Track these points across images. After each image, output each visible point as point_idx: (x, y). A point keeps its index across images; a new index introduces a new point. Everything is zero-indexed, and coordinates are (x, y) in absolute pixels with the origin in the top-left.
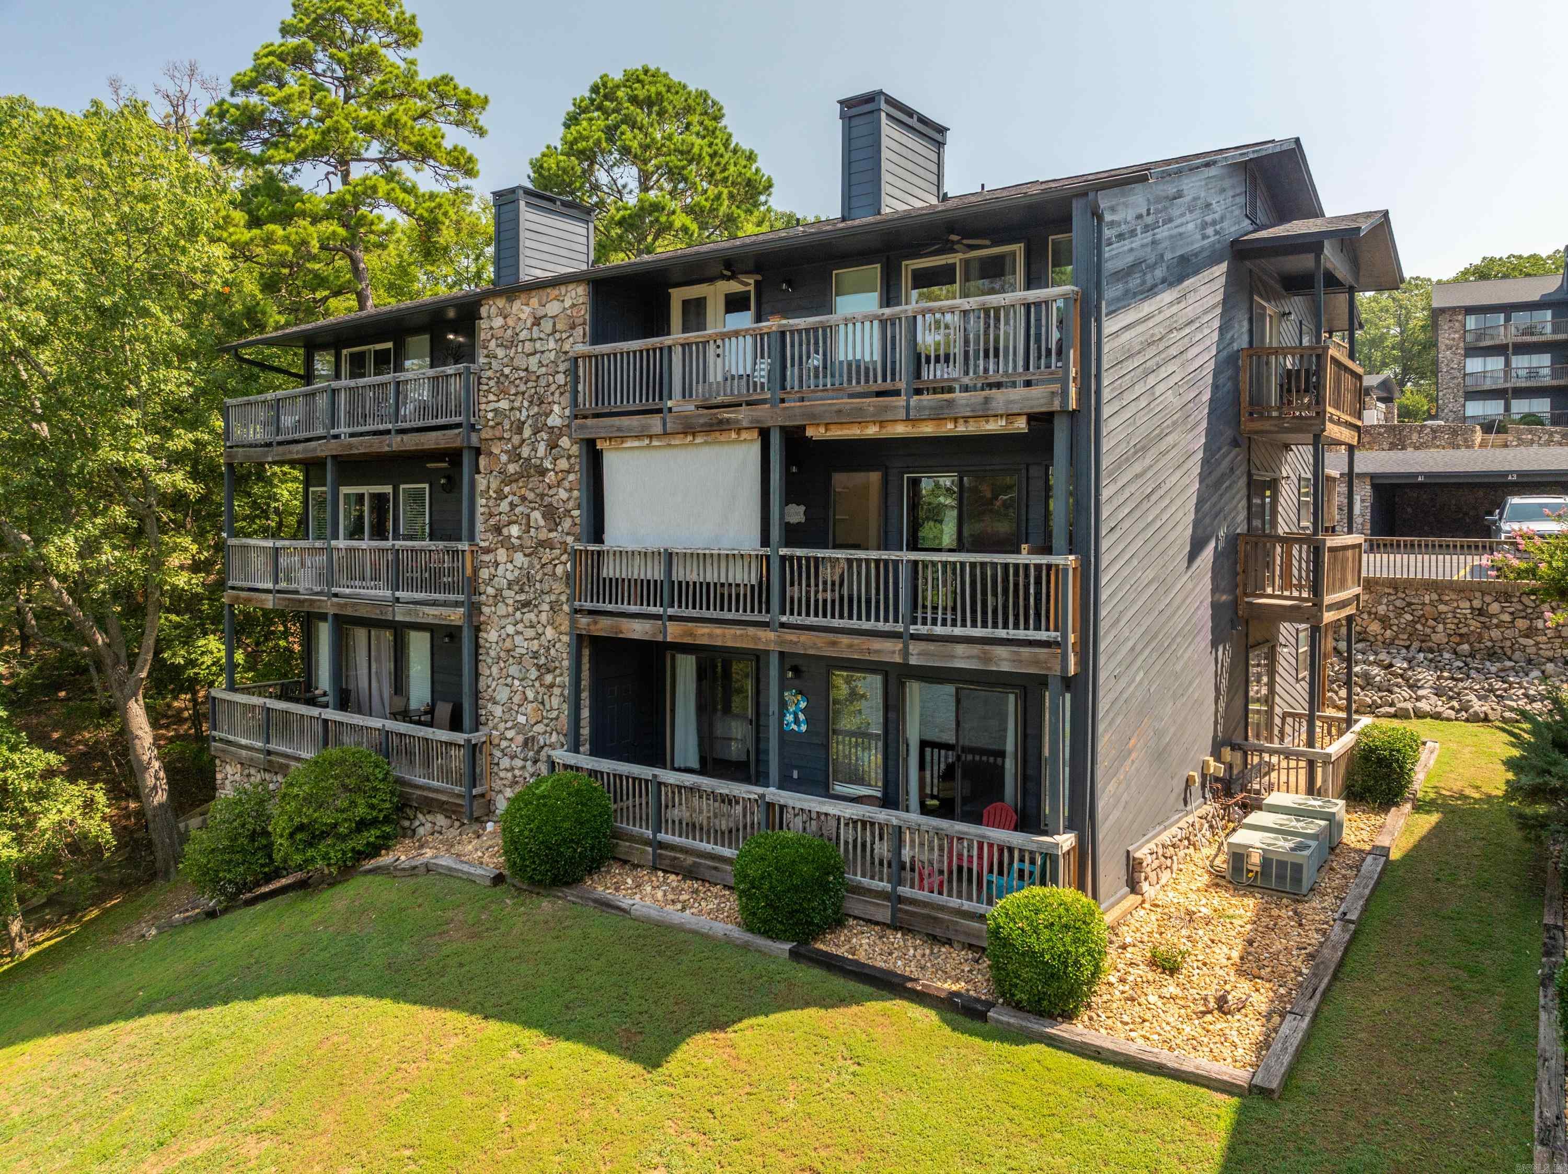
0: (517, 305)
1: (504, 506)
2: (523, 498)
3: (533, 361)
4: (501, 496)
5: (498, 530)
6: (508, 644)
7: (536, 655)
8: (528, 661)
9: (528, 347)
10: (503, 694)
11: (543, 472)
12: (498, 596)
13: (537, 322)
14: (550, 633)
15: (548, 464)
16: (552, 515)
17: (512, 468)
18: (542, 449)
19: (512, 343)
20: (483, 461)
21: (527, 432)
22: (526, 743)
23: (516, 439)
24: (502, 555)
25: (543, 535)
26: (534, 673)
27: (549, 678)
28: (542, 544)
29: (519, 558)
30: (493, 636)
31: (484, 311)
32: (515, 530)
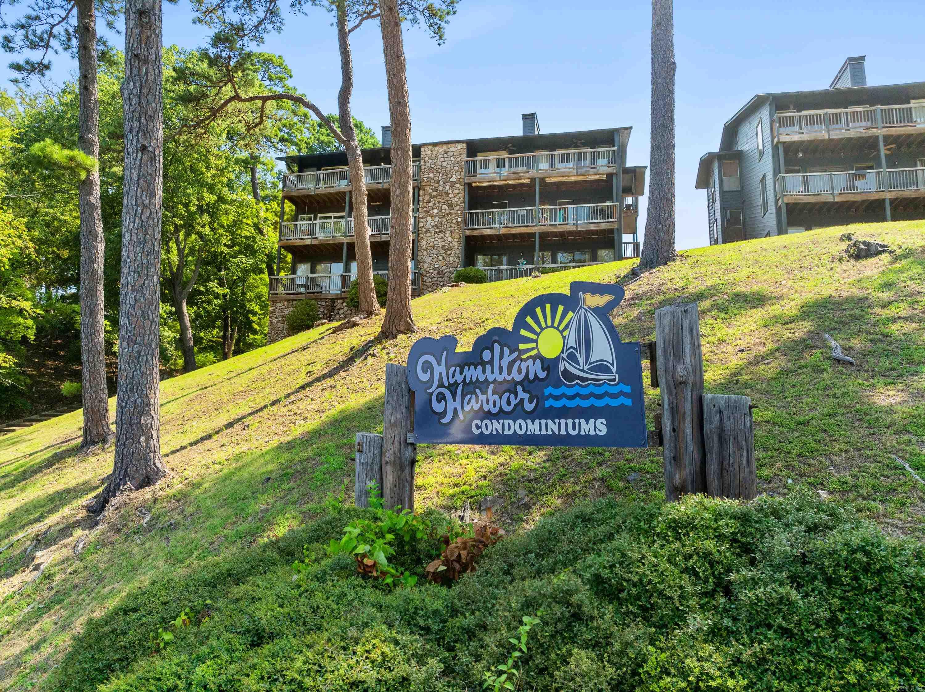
0: (437, 148)
1: (431, 204)
2: (439, 202)
3: (444, 164)
4: (429, 201)
5: (428, 212)
6: (431, 244)
7: (444, 246)
8: (439, 249)
9: (442, 160)
10: (428, 260)
11: (448, 194)
12: (427, 231)
13: (446, 153)
14: (450, 239)
15: (450, 191)
16: (450, 206)
17: (434, 193)
18: (448, 187)
19: (437, 157)
20: (421, 192)
21: (441, 183)
22: (438, 273)
23: (437, 185)
24: (429, 219)
25: (448, 211)
26: (443, 251)
27: (449, 252)
28: (447, 214)
29: (437, 219)
30: (424, 243)
31: (422, 149)
32: (435, 211)
